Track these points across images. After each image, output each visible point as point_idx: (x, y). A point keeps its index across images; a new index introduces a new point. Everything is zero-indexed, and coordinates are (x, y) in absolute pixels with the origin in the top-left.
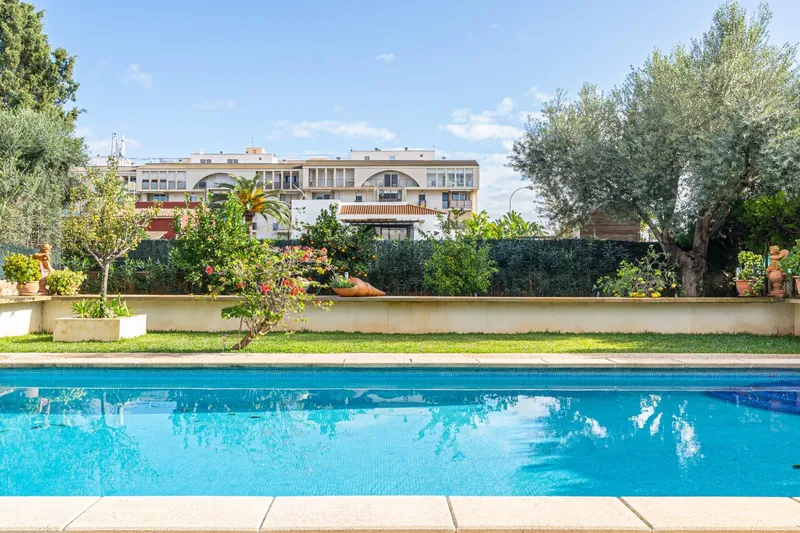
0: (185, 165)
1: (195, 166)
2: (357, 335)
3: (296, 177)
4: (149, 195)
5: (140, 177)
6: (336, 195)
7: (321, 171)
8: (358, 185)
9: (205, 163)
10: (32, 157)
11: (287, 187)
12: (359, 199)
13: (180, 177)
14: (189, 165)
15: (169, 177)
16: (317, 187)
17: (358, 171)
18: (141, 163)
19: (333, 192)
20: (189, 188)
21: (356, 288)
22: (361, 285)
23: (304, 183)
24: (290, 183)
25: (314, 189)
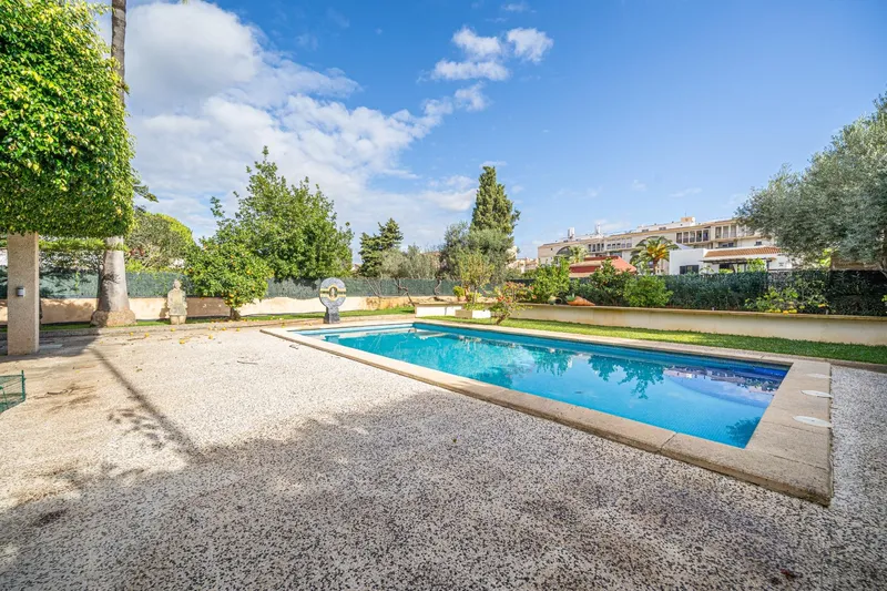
0: (629, 235)
3: (707, 233)
4: (611, 253)
5: (606, 243)
6: (739, 243)
7: (726, 228)
9: (646, 232)
10: (485, 248)
11: (699, 240)
12: (759, 243)
13: (628, 241)
14: (635, 235)
15: (622, 242)
16: (722, 239)
18: (607, 236)
19: (736, 241)
20: (634, 247)
21: (576, 302)
22: (580, 300)
23: (712, 237)
24: (700, 237)
25: (719, 240)
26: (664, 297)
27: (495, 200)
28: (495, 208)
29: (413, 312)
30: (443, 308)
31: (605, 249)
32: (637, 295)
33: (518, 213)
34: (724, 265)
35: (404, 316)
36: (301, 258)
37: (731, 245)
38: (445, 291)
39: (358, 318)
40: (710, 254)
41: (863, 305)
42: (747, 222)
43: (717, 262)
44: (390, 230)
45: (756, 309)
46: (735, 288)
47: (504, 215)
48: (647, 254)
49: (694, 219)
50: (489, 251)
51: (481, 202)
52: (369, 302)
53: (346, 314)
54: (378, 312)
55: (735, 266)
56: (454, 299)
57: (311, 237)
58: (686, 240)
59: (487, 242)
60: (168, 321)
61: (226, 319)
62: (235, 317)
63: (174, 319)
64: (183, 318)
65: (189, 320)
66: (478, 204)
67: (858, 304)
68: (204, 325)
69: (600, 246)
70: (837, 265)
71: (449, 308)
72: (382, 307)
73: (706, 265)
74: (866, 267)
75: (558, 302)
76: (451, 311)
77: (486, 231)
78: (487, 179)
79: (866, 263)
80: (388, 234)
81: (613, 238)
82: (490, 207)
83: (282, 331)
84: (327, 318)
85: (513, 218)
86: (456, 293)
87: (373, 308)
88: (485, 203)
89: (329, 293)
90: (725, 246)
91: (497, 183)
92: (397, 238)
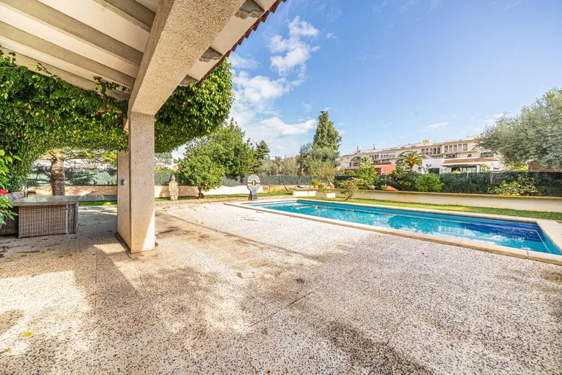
0: (393, 150)
1: (399, 150)
2: (383, 201)
3: (439, 149)
4: (383, 160)
5: (380, 155)
6: (458, 155)
7: (451, 146)
8: (469, 150)
9: (403, 148)
10: (325, 158)
11: (434, 153)
12: (470, 156)
13: (393, 154)
14: (397, 150)
15: (389, 154)
16: (448, 153)
17: (469, 144)
18: (380, 151)
19: (456, 154)
20: (396, 157)
21: (388, 189)
22: (390, 188)
23: (443, 151)
24: (436, 152)
25: (447, 153)
26: (438, 186)
27: (328, 131)
28: (328, 135)
29: (291, 194)
30: (307, 192)
31: (380, 158)
32: (423, 185)
33: (341, 138)
34: (454, 168)
35: (286, 196)
36: (231, 164)
37: (454, 156)
38: (304, 182)
39: (265, 197)
40: (446, 162)
41: (549, 191)
42: (482, 145)
43: (451, 166)
44: (262, 147)
45: (495, 193)
46: (474, 182)
47: (333, 139)
48: (407, 162)
49: (430, 141)
50: (327, 160)
51: (319, 133)
52: (264, 189)
53: (261, 195)
54: (269, 194)
55: (461, 169)
56: (312, 187)
57: (237, 151)
58: (427, 154)
59: (326, 155)
60: (168, 198)
61: (198, 198)
62: (202, 196)
63: (172, 198)
64: (177, 197)
65: (180, 198)
66: (318, 133)
67: (545, 191)
68: (190, 200)
69: (377, 156)
70: (533, 169)
71: (310, 192)
72: (271, 191)
73: (444, 168)
74: (556, 170)
75: (376, 189)
76: (313, 194)
77: (325, 148)
78: (323, 118)
79: (555, 169)
80: (261, 150)
81: (384, 151)
82: (325, 134)
83: (238, 203)
84: (251, 197)
85: (337, 141)
86: (313, 184)
87: (266, 192)
88: (322, 131)
89: (252, 183)
90: (450, 157)
91: (329, 121)
92: (266, 152)
